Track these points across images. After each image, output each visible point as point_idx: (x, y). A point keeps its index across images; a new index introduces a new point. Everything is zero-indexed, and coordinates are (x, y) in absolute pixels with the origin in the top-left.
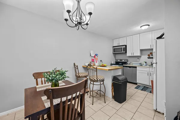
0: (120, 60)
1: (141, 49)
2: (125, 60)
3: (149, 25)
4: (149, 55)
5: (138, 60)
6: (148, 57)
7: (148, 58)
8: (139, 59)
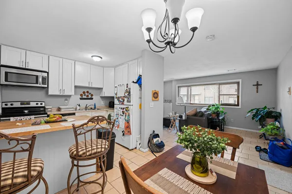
0: (21, 104)
1: (77, 84)
2: (39, 103)
3: (101, 58)
4: (81, 95)
5: (66, 102)
6: (80, 97)
7: (81, 99)
8: (67, 100)
